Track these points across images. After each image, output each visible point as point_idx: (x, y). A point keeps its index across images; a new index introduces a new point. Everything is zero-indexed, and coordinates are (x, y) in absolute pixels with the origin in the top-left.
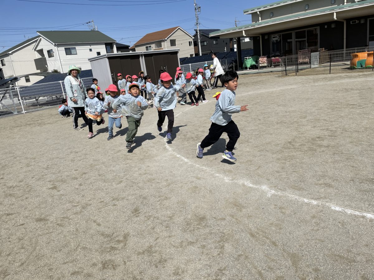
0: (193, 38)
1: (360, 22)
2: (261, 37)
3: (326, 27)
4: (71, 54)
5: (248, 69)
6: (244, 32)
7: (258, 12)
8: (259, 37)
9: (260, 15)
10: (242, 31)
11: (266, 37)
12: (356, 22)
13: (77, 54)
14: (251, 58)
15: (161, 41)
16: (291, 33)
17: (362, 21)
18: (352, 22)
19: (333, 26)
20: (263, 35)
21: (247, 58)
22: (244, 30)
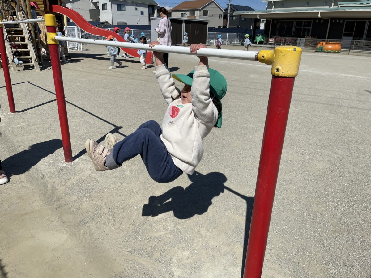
0: (224, 11)
1: (340, 21)
2: (271, 20)
3: (317, 21)
4: (120, 10)
5: (257, 44)
6: (258, 15)
7: (273, 2)
8: (270, 20)
9: (274, 4)
10: (257, 14)
11: (275, 22)
12: (337, 21)
13: (125, 11)
14: (261, 36)
15: (195, 10)
16: (293, 22)
17: (341, 21)
19: (322, 21)
20: (274, 19)
21: (258, 35)
22: (259, 14)
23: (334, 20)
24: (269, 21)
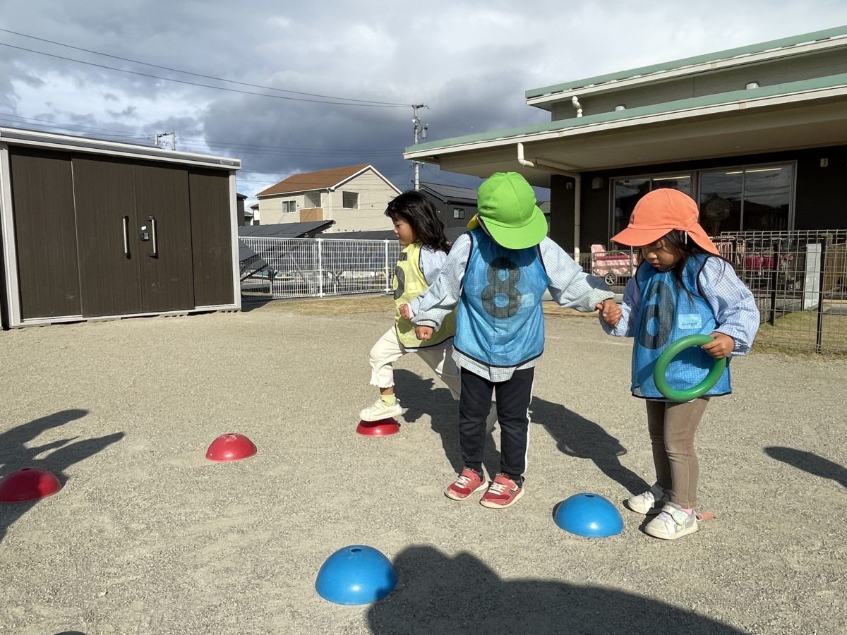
2: (578, 180)
6: (521, 149)
7: (575, 100)
8: (573, 180)
9: (581, 110)
10: (515, 145)
11: (596, 185)
15: (320, 192)
20: (587, 176)
22: (523, 143)
24: (569, 185)
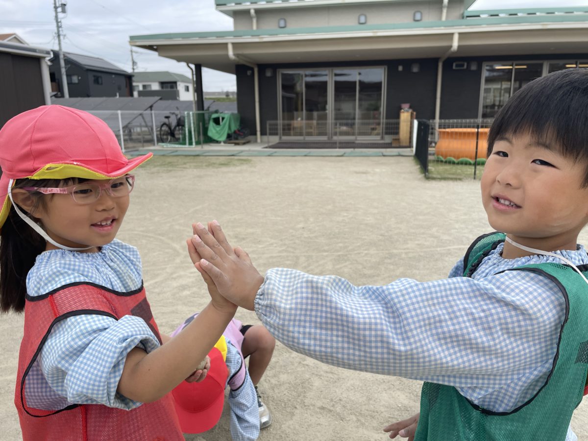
1: (470, 66)
2: (256, 69)
3: (400, 68)
6: (230, 47)
7: (252, 12)
9: (255, 17)
11: (269, 74)
12: (463, 65)
17: (473, 67)
18: (457, 66)
19: (415, 69)
22: (231, 43)
23: (454, 65)
24: (249, 73)
